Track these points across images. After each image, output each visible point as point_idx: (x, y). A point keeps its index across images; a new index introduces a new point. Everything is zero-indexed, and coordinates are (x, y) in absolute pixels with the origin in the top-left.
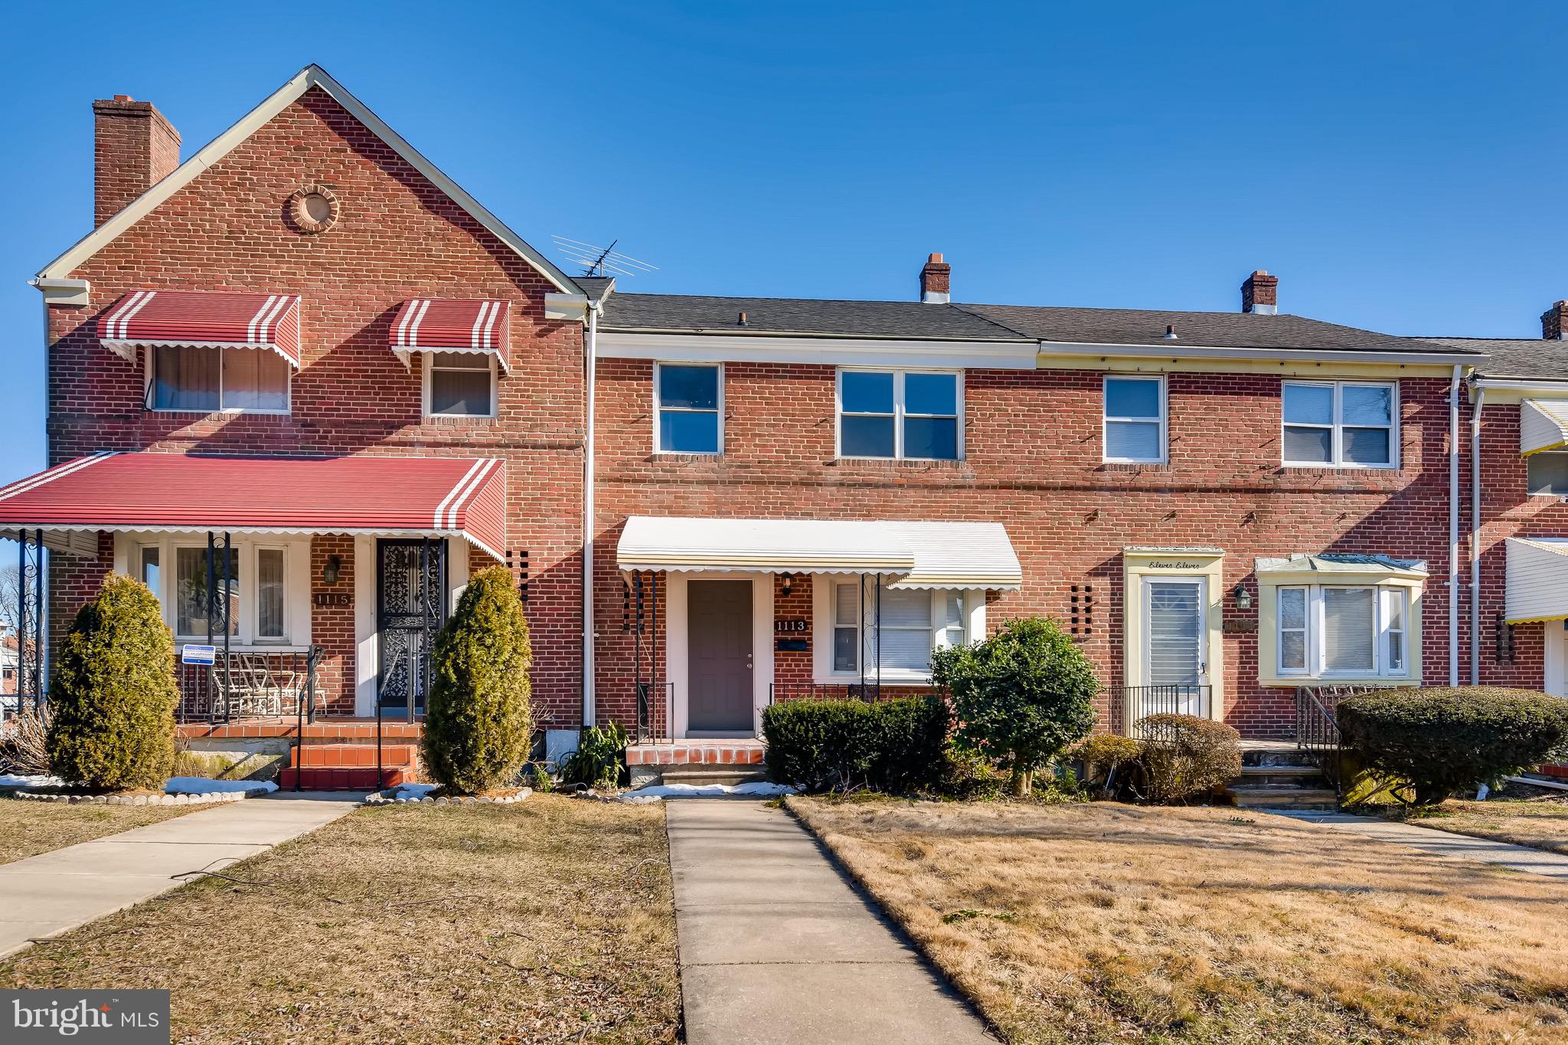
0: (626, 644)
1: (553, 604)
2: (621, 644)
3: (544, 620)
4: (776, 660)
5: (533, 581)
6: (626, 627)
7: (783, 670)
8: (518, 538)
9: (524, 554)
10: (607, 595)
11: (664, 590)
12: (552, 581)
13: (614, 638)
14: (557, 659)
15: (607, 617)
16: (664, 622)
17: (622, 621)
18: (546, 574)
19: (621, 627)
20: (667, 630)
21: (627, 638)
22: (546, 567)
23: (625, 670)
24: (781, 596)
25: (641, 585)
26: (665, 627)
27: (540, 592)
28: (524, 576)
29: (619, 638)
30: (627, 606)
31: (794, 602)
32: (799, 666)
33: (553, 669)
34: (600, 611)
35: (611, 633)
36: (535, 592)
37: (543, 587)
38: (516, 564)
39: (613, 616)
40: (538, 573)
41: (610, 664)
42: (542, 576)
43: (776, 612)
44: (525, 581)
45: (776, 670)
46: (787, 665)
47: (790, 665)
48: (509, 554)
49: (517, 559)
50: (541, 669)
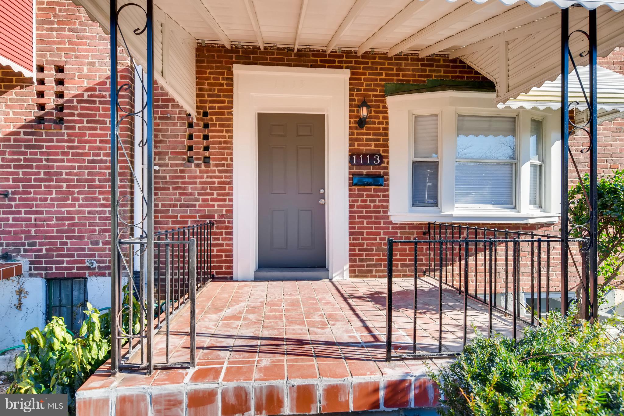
0: (190, 177)
1: (96, 129)
2: (183, 177)
3: (84, 148)
4: (350, 196)
5: (68, 101)
6: (190, 160)
7: (358, 207)
8: (51, 50)
9: (60, 69)
10: (167, 124)
11: (231, 120)
12: (94, 102)
13: (176, 171)
14: (100, 193)
15: (169, 148)
16: (231, 154)
17: (185, 153)
18: (86, 94)
19: (184, 159)
20: (235, 163)
21: (191, 171)
22: (86, 85)
23: (187, 206)
24: (356, 129)
25: (206, 114)
26: (232, 160)
27: (79, 115)
28: (60, 95)
29: (182, 171)
30: (191, 137)
31: (369, 134)
32: (374, 201)
33: (95, 206)
34: (160, 142)
35: (172, 165)
36: (73, 115)
37: (82, 108)
38: (50, 83)
39: (175, 148)
40: (77, 92)
41: (171, 200)
42: (82, 95)
43: (350, 145)
44: (61, 101)
45: (351, 206)
46: (363, 201)
47: (365, 201)
48: (41, 69)
49: (50, 75)
50: (80, 206)
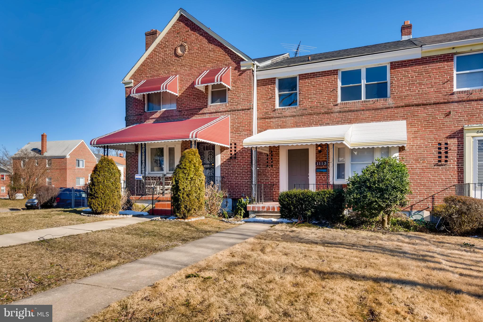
0: (267, 171)
1: (243, 159)
2: (266, 171)
3: (241, 164)
4: (316, 176)
5: (238, 152)
6: (267, 166)
7: (319, 179)
8: (233, 139)
9: (235, 144)
10: (261, 156)
11: (279, 153)
12: (243, 152)
13: (264, 169)
14: (245, 176)
15: (262, 163)
16: (279, 164)
17: (266, 164)
18: (241, 150)
19: (266, 166)
20: (280, 166)
21: (267, 169)
22: (241, 148)
23: (267, 180)
24: (318, 153)
25: (272, 152)
26: (279, 165)
27: (240, 156)
28: (235, 151)
29: (265, 169)
30: (267, 159)
31: (323, 155)
32: (325, 177)
33: (243, 180)
34: (259, 161)
35: (263, 168)
36: (238, 156)
37: (240, 154)
38: (233, 148)
39: (263, 162)
40: (239, 150)
41: (262, 178)
42: (240, 150)
43: (316, 159)
44: (235, 152)
45: (316, 179)
46: (320, 177)
47: (322, 177)
48: (231, 144)
49: (233, 145)
50: (240, 180)
